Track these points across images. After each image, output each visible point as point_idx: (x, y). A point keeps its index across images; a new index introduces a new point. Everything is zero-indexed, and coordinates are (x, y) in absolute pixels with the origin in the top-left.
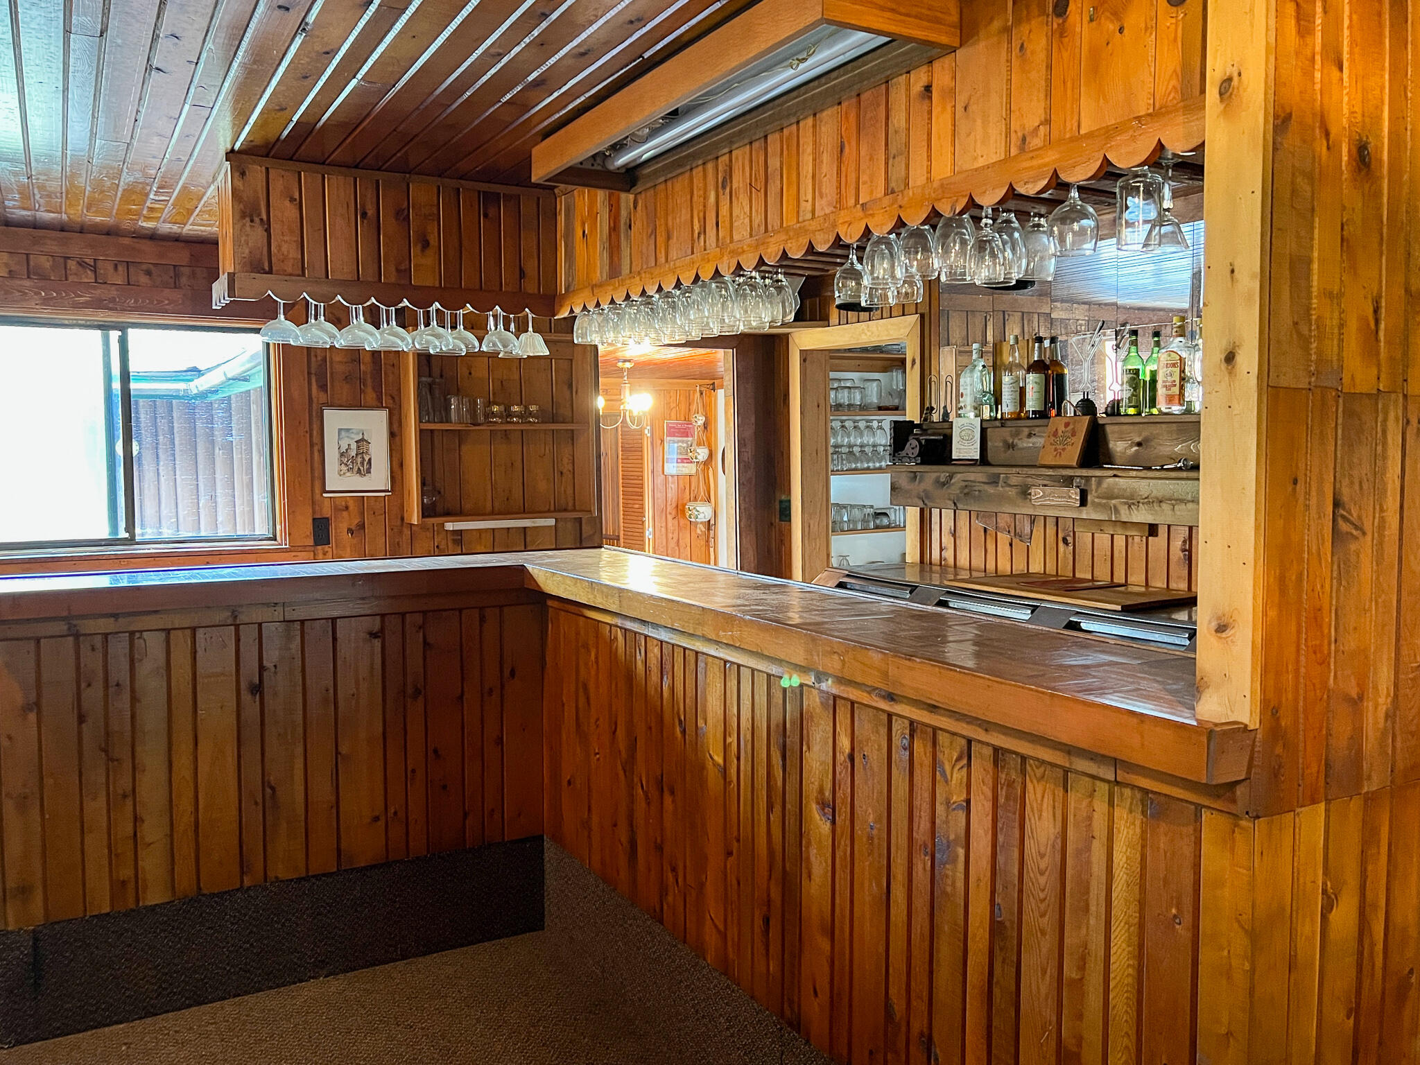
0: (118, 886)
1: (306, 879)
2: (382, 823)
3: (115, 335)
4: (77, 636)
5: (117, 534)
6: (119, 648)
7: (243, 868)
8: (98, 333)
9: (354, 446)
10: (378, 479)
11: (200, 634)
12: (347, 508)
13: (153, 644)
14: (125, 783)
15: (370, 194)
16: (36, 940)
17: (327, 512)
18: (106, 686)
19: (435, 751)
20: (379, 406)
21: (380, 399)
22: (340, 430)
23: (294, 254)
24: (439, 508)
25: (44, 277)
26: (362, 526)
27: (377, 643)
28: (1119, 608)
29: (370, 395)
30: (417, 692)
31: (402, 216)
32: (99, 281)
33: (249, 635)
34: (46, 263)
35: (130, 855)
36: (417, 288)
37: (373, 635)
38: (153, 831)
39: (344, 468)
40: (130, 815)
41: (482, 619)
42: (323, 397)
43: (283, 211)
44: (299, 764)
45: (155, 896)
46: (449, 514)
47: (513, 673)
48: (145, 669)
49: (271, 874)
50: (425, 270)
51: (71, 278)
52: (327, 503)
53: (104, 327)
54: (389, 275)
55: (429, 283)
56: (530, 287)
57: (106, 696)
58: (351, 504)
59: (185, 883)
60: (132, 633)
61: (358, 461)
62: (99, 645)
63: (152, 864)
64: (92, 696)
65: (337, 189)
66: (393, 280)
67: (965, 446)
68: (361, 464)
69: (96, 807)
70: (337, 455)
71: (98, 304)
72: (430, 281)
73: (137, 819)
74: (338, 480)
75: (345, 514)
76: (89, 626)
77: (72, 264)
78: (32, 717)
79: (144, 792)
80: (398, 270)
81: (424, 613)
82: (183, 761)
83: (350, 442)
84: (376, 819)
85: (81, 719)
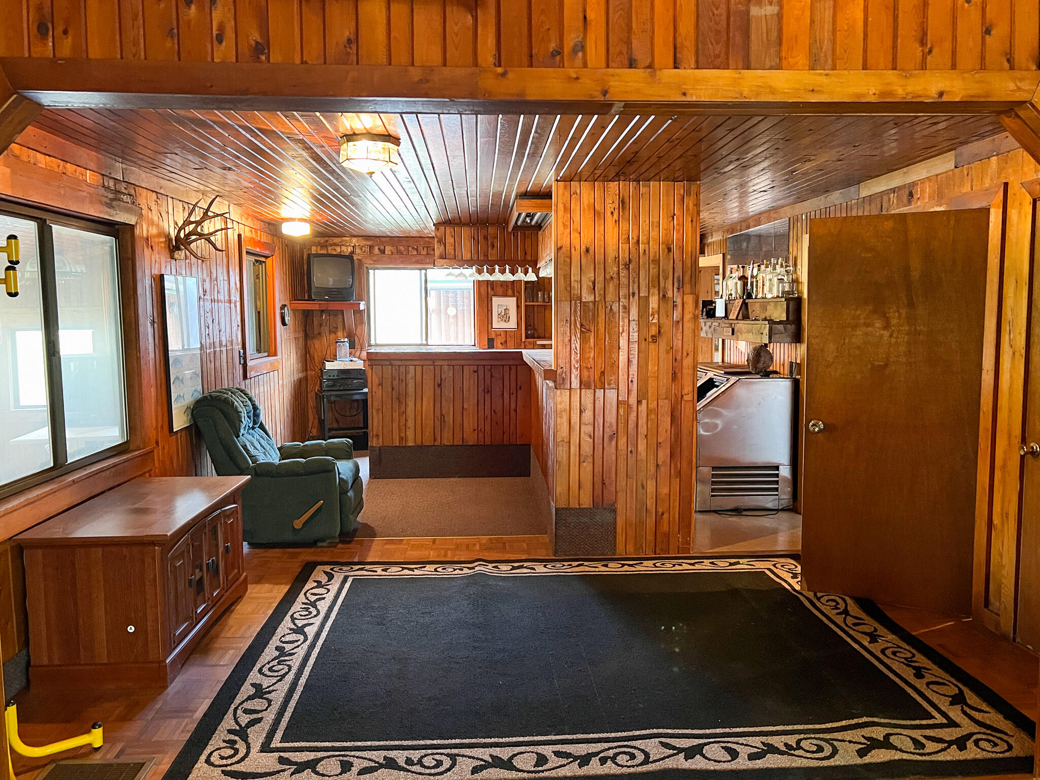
0: (401, 439)
1: (453, 445)
2: (476, 432)
3: (423, 271)
4: (392, 365)
5: (422, 341)
6: (402, 369)
7: (435, 440)
8: (418, 271)
9: (503, 311)
10: (512, 324)
11: (424, 367)
12: (500, 335)
13: (412, 369)
14: (403, 409)
15: (476, 232)
16: (380, 450)
17: (493, 336)
18: (399, 380)
19: (494, 411)
20: (513, 296)
21: (514, 293)
22: (498, 305)
23: (453, 252)
24: (536, 335)
25: (402, 254)
26: (506, 342)
27: (476, 374)
28: (723, 372)
29: (510, 292)
30: (488, 391)
31: (486, 238)
32: (419, 254)
33: (437, 369)
34: (402, 248)
35: (404, 430)
36: (490, 261)
37: (475, 372)
38: (410, 423)
39: (500, 320)
40: (404, 418)
41: (510, 369)
42: (492, 293)
43: (450, 240)
44: (452, 409)
45: (411, 443)
46: (539, 338)
47: (520, 388)
48: (410, 375)
49: (443, 442)
50: (493, 254)
51: (410, 253)
52: (493, 333)
53: (420, 270)
54: (481, 258)
55: (494, 259)
56: (529, 258)
57: (399, 384)
58: (502, 333)
59: (419, 442)
60: (406, 366)
61: (505, 317)
62: (397, 368)
63: (410, 434)
64: (396, 383)
65: (465, 232)
66: (482, 259)
67: (720, 312)
68: (507, 319)
69: (396, 415)
70: (497, 315)
71: (417, 262)
72: (494, 258)
73: (406, 420)
74: (497, 324)
75: (500, 337)
76: (394, 363)
77: (410, 249)
78: (380, 387)
79: (408, 413)
80: (484, 256)
81: (491, 365)
82: (418, 406)
83: (502, 309)
84: (475, 430)
85: (393, 389)
